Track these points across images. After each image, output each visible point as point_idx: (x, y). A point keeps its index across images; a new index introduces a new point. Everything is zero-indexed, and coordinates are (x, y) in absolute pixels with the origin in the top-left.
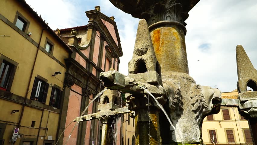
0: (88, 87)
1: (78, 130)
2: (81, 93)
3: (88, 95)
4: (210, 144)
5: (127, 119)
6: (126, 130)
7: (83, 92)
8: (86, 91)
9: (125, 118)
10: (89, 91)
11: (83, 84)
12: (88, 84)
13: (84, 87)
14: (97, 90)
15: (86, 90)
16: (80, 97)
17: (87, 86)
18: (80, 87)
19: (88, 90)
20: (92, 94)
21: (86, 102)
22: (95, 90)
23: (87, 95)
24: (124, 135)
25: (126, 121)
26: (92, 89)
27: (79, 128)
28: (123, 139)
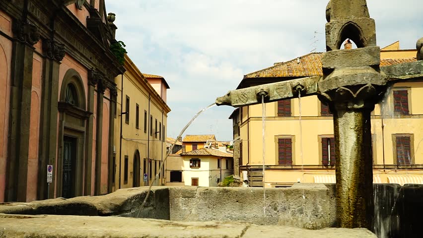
0: (28, 17)
1: (9, 138)
2: (10, 34)
3: (31, 40)
4: (321, 167)
5: (124, 111)
6: (121, 137)
7: (14, 29)
8: (25, 27)
9: (119, 107)
10: (33, 29)
11: (14, 6)
12: (28, 8)
13: (18, 17)
14: (52, 27)
15: (23, 25)
16: (8, 45)
17: (25, 13)
18: (5, 16)
19: (31, 25)
20: (41, 38)
21: (26, 61)
22: (49, 28)
23: (28, 40)
24: (116, 149)
25: (122, 113)
26: (40, 24)
27: (10, 131)
28: (114, 158)
